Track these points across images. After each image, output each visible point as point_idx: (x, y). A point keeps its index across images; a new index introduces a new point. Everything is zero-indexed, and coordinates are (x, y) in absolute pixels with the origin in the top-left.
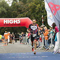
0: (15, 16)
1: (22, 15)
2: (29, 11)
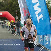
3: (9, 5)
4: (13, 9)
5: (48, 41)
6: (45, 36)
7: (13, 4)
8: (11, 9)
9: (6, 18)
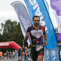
0: (5, 41)
1: (10, 40)
2: (14, 37)
3: (15, 37)
4: (19, 40)
5: (55, 55)
6: (52, 51)
7: (19, 35)
8: (18, 40)
9: (13, 48)
